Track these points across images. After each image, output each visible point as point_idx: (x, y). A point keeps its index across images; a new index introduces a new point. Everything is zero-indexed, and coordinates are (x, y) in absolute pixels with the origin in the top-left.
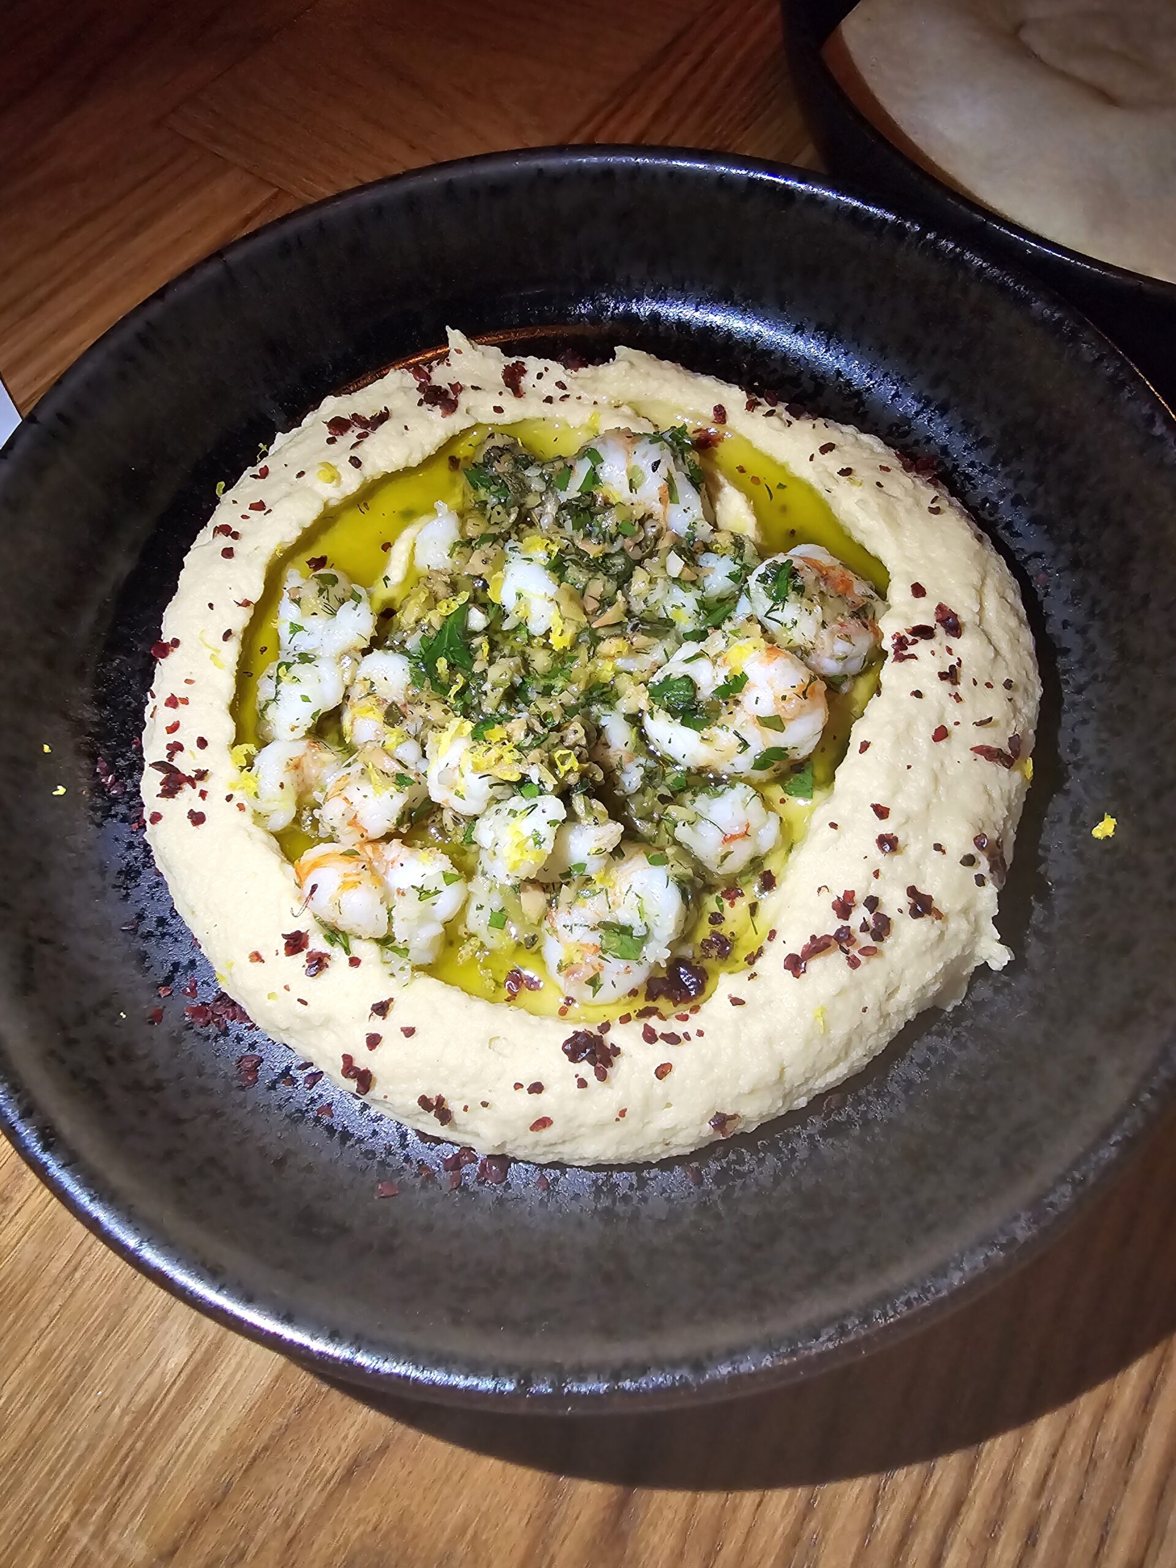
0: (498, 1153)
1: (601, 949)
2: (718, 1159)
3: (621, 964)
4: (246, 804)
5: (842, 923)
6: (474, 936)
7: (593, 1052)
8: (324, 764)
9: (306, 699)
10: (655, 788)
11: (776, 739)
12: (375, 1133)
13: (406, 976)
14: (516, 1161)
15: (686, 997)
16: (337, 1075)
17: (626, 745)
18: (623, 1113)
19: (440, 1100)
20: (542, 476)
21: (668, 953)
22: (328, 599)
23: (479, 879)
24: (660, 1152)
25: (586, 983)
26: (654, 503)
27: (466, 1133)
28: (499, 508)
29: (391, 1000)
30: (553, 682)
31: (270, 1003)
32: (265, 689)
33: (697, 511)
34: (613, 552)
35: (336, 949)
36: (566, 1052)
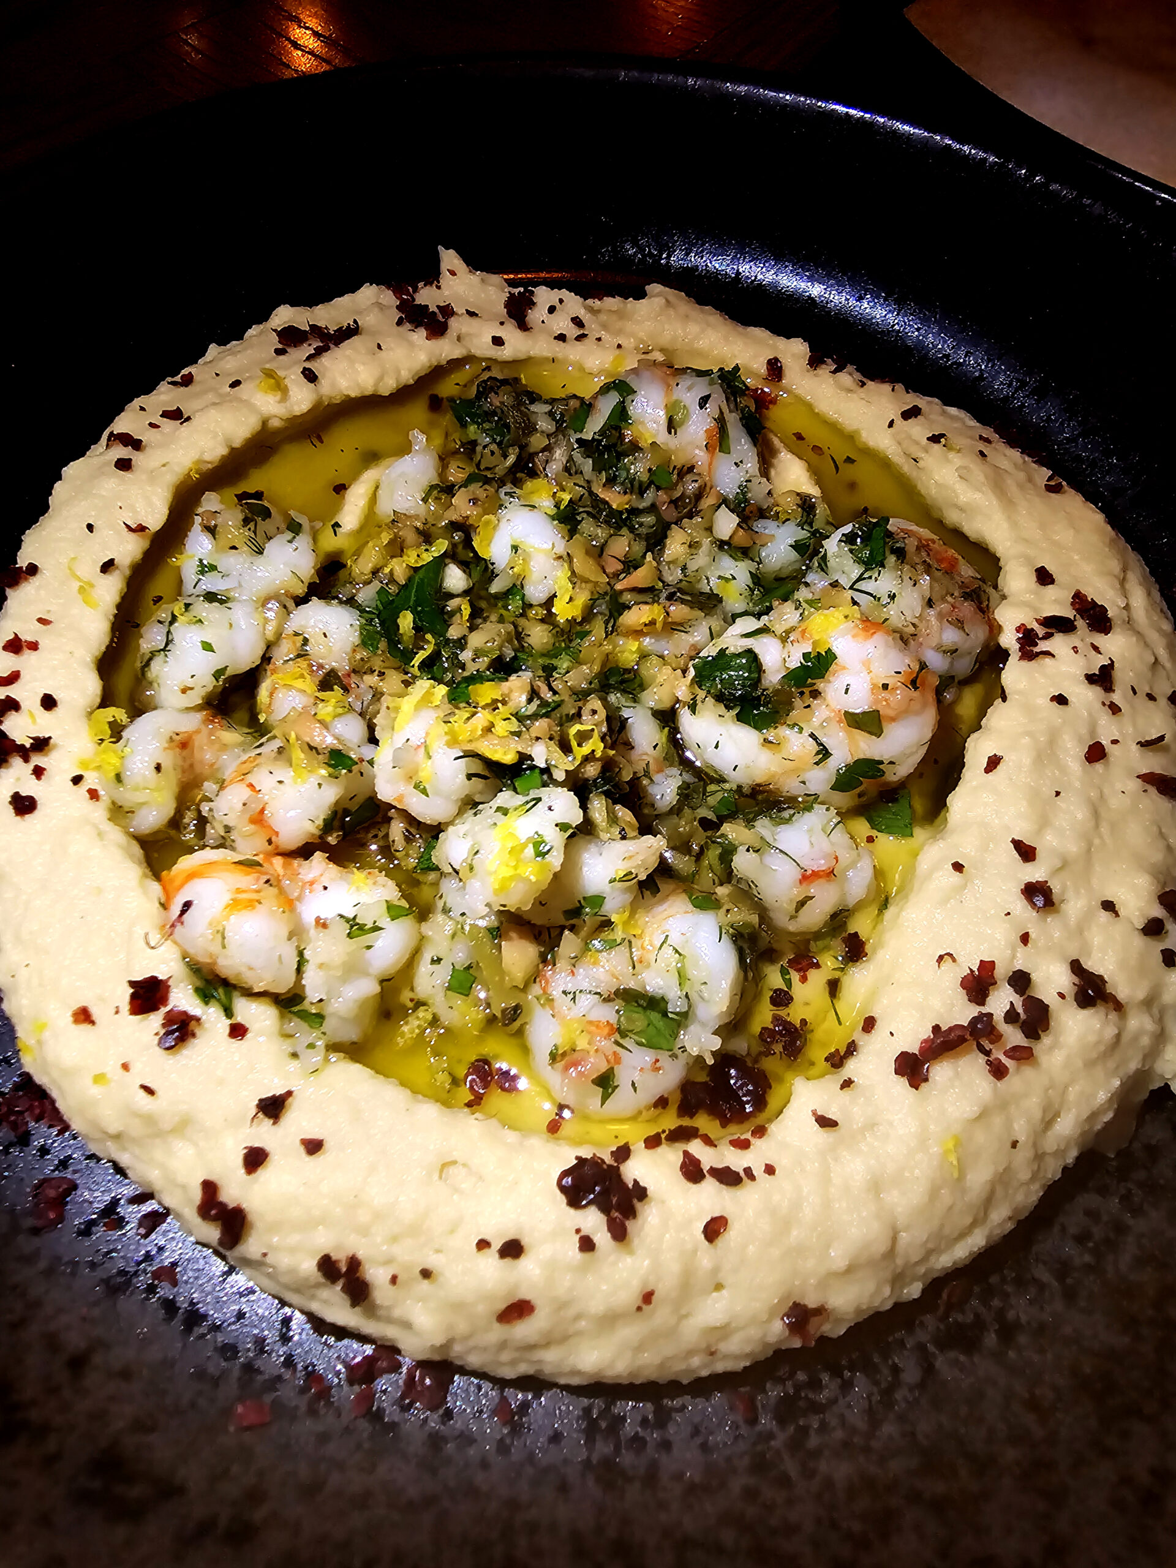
0: (437, 1357)
1: (619, 1030)
2: (782, 1381)
3: (646, 1057)
4: (101, 793)
5: (974, 1011)
6: (424, 1004)
7: (605, 1193)
8: (224, 747)
9: (207, 647)
10: (693, 809)
11: (867, 747)
12: (241, 1315)
13: (316, 1058)
14: (463, 1371)
15: (741, 1117)
16: (191, 1214)
17: (655, 747)
18: (648, 1297)
19: (354, 1263)
20: (551, 414)
21: (716, 1043)
22: (255, 534)
23: (439, 918)
24: (699, 1366)
25: (593, 1082)
26: (697, 452)
27: (390, 1320)
28: (494, 447)
29: (289, 1093)
30: (554, 662)
31: (95, 1091)
32: (151, 637)
33: (751, 465)
34: (641, 507)
35: (212, 1010)
36: (563, 1189)
